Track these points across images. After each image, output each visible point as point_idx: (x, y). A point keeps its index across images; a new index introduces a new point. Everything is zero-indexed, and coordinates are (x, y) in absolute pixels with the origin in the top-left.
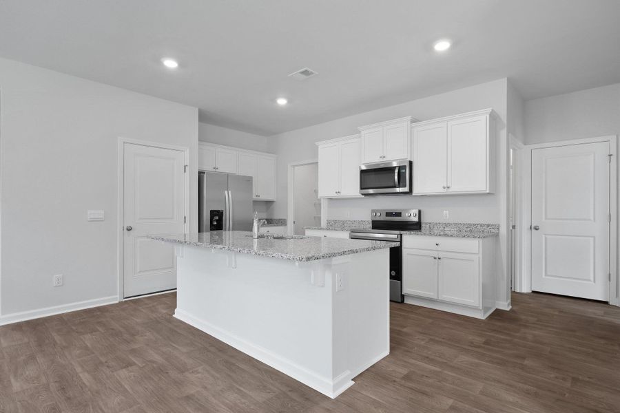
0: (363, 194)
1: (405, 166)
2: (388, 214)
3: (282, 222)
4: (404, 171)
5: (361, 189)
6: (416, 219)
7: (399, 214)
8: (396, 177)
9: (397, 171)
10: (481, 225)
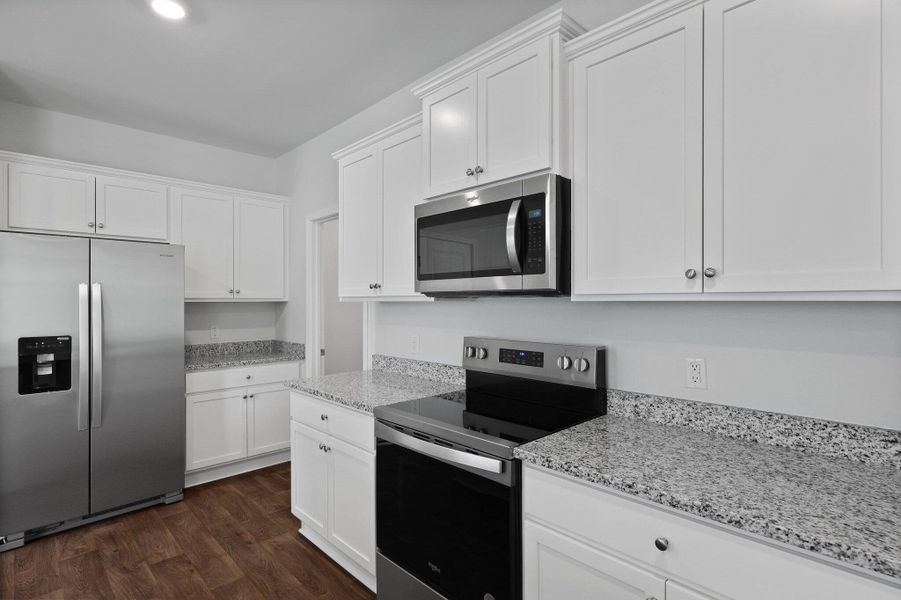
0: (428, 294)
1: (542, 196)
2: (507, 355)
3: (297, 352)
4: (537, 213)
5: (421, 276)
6: (590, 380)
7: (535, 358)
8: (511, 240)
9: (512, 216)
10: (853, 431)
